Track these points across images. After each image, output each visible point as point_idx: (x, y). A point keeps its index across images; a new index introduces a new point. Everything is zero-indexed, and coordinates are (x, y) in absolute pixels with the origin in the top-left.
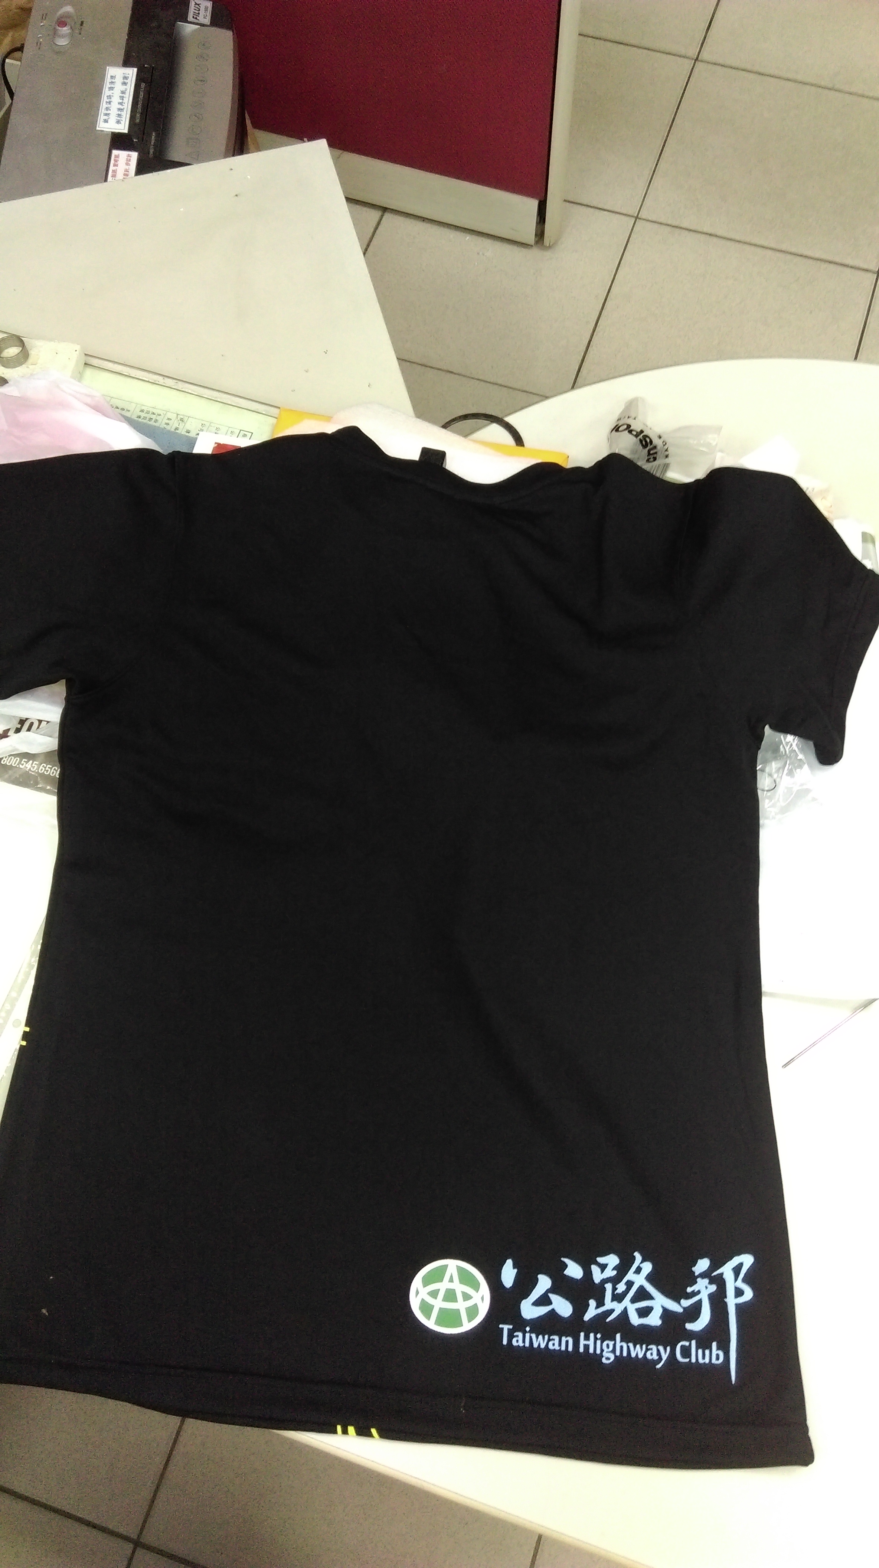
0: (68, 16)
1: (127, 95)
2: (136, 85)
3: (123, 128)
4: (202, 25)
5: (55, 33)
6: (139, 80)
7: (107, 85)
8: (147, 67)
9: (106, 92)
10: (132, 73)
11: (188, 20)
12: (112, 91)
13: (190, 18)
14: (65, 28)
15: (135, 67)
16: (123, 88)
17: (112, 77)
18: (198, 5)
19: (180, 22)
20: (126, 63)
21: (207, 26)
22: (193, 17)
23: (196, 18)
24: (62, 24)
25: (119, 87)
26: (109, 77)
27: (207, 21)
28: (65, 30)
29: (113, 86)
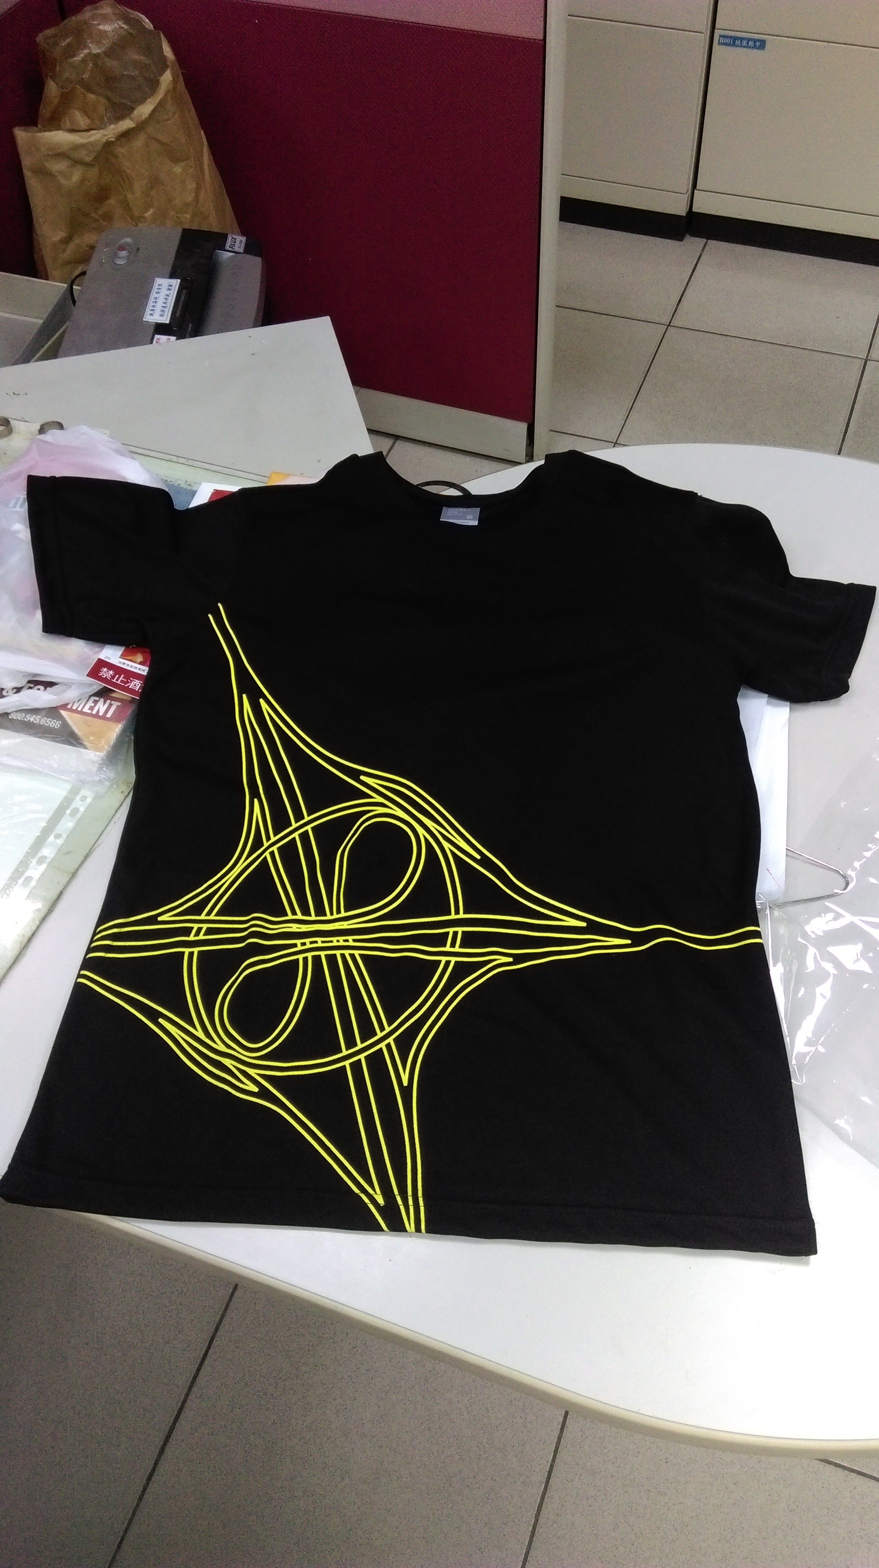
0: (128, 244)
1: (170, 298)
2: (178, 291)
3: (166, 319)
4: (236, 253)
5: (115, 255)
6: (181, 288)
7: (155, 290)
8: (189, 279)
9: (153, 295)
10: (176, 283)
11: (225, 248)
12: (158, 295)
13: (227, 247)
14: (124, 252)
15: (178, 279)
16: (167, 293)
17: (159, 285)
18: (235, 239)
19: (218, 250)
20: (172, 276)
21: (240, 253)
22: (230, 247)
23: (232, 248)
24: (122, 248)
25: (164, 292)
26: (157, 285)
27: (241, 250)
28: (124, 253)
29: (159, 291)
